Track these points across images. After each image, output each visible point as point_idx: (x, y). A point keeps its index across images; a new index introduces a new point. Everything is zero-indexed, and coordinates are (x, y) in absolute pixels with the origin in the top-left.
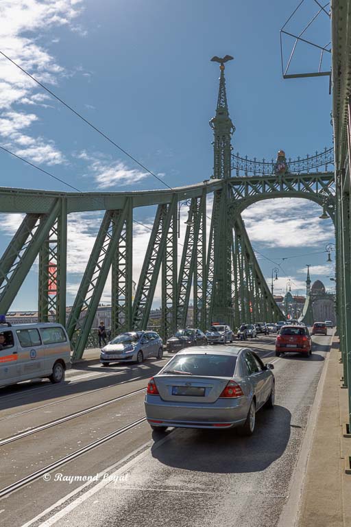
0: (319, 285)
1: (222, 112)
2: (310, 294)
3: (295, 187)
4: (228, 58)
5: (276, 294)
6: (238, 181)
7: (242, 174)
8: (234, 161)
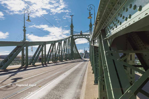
0: (86, 51)
1: (72, 24)
2: (85, 53)
3: (83, 36)
4: (73, 16)
5: (80, 53)
6: (74, 35)
7: (75, 34)
8: (74, 32)
